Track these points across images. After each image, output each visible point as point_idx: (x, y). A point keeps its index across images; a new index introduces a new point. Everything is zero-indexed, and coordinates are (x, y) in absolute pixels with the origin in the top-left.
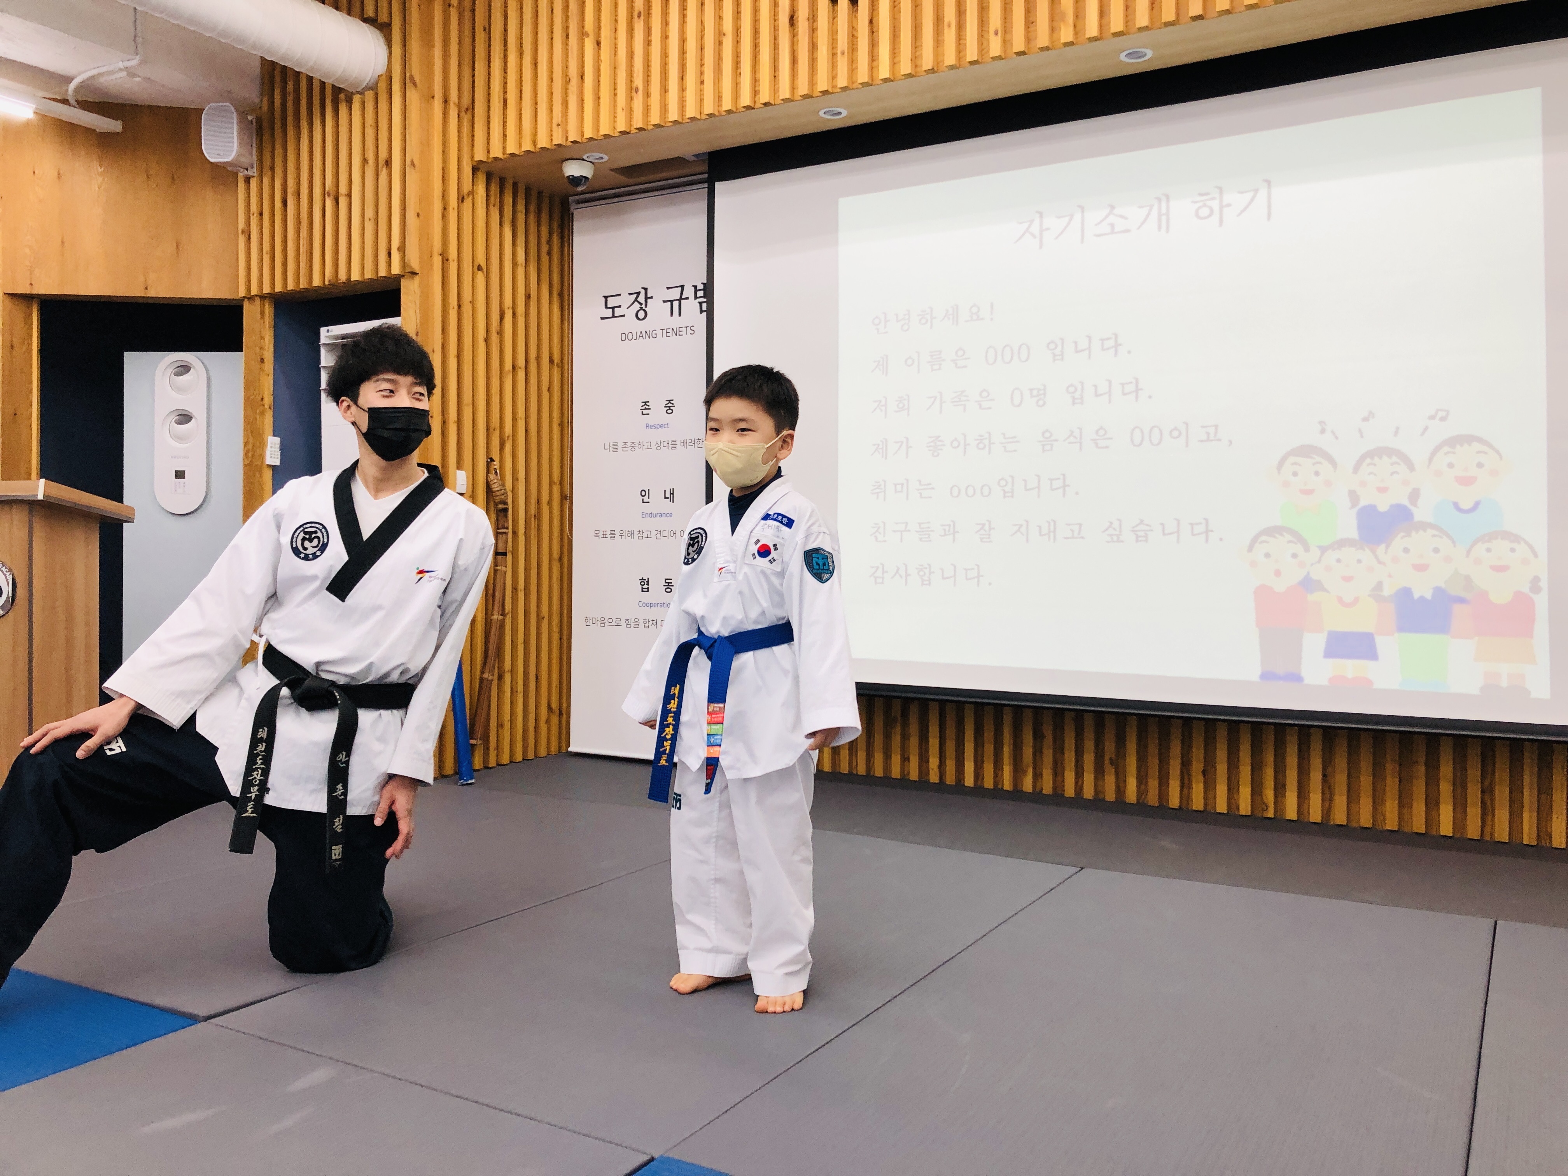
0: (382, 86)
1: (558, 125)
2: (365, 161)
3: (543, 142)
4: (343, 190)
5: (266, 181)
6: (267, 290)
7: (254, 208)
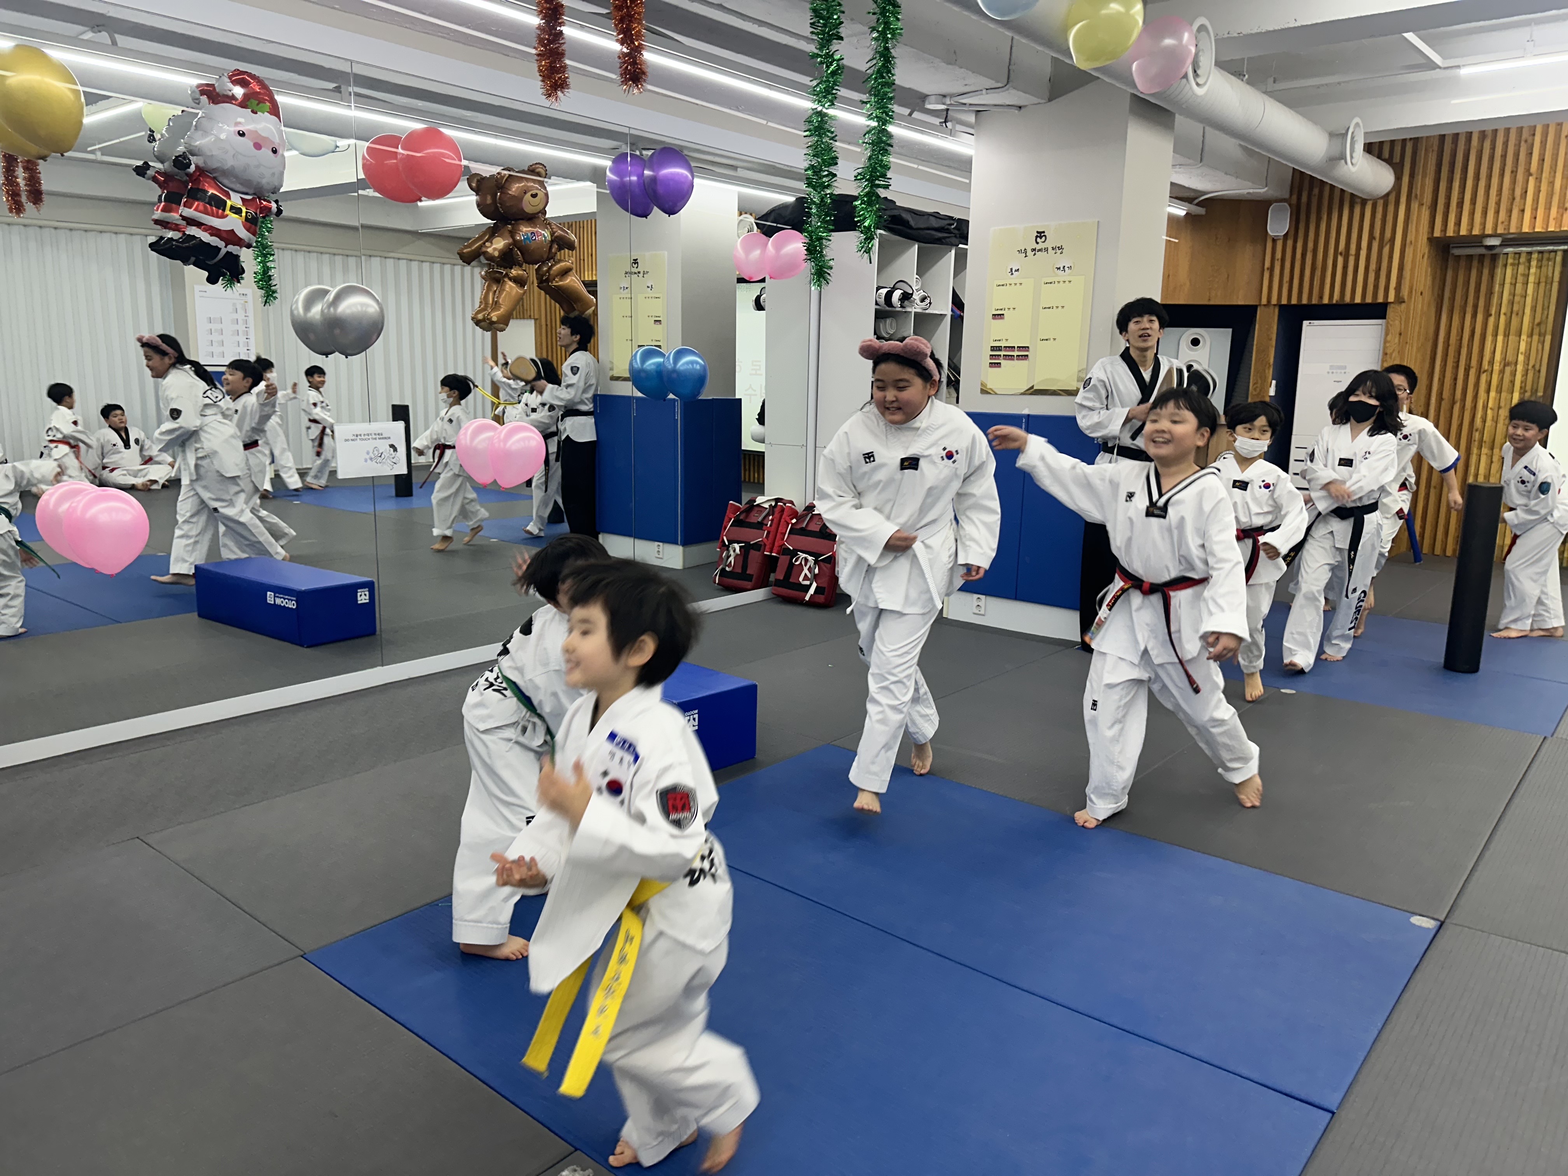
0: (1392, 198)
1: (1502, 223)
2: (1371, 238)
3: (1489, 231)
4: (1353, 250)
5: (1290, 243)
6: (1284, 301)
7: (1279, 255)
